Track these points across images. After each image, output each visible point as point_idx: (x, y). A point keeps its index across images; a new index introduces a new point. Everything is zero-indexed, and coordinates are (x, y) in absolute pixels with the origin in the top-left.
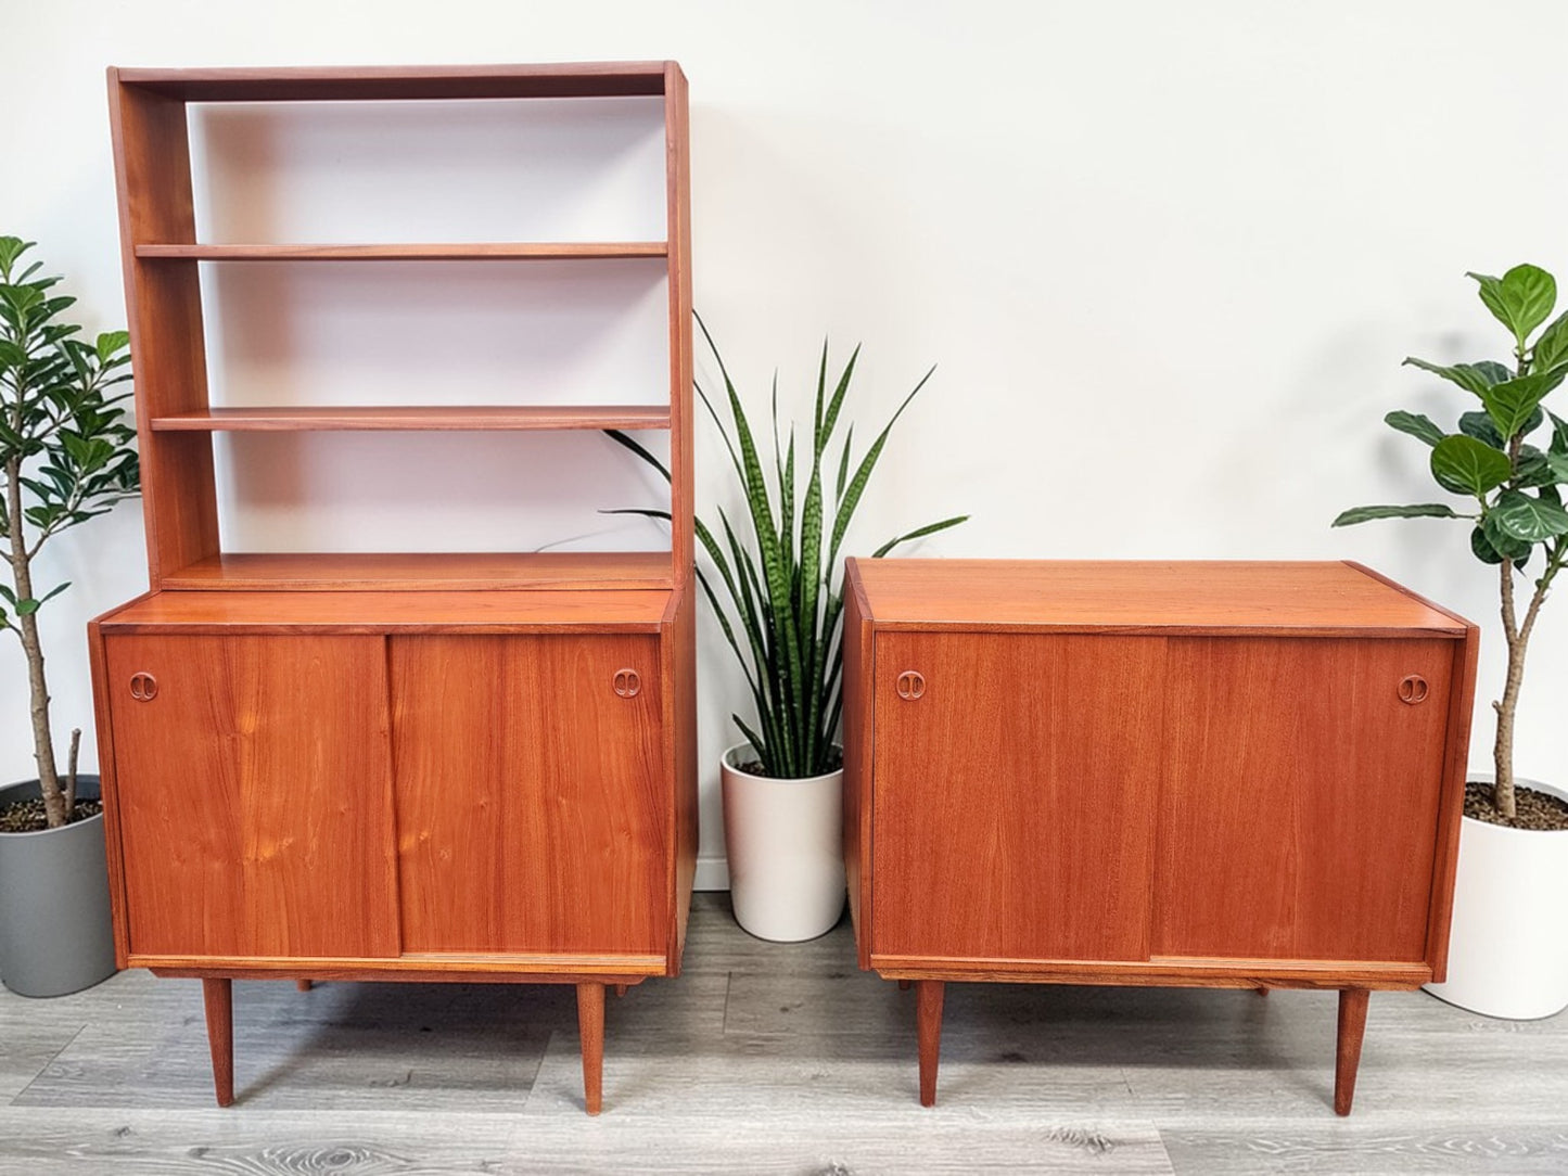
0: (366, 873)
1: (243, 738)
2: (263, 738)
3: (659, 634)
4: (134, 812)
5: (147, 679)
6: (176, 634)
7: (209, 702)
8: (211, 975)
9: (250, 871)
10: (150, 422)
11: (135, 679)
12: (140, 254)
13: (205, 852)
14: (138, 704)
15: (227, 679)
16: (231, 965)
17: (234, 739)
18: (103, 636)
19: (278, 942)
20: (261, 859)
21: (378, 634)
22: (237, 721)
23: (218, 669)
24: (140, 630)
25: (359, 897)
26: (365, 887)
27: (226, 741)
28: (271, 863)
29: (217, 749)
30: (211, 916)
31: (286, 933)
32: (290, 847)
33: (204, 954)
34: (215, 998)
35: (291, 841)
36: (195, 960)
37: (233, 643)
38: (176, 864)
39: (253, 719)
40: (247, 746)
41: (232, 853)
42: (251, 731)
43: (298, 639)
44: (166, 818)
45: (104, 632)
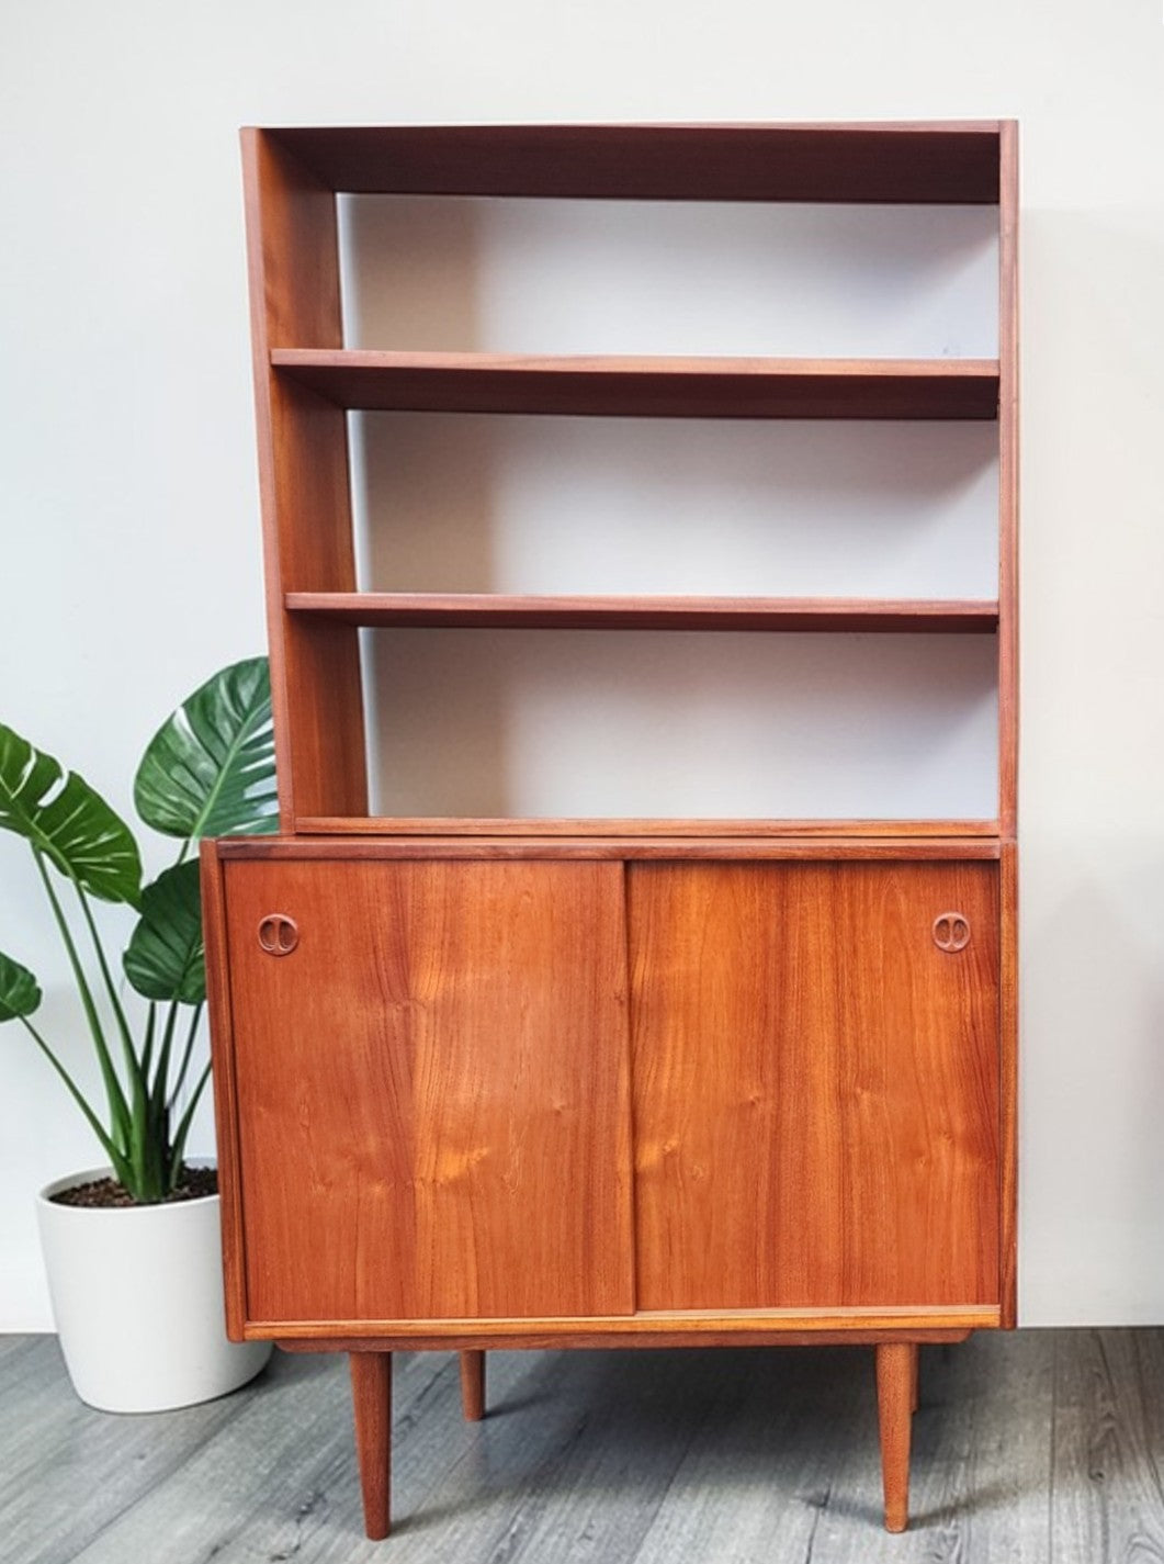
0: (589, 1197)
1: (418, 1006)
2: (449, 1010)
3: (998, 861)
4: (259, 1115)
5: (284, 924)
6: (326, 859)
7: (372, 956)
8: (365, 1347)
9: (424, 1197)
10: (285, 597)
11: (268, 924)
12: (276, 361)
13: (360, 1170)
14: (270, 960)
15: (399, 921)
16: (395, 1331)
17: (407, 1010)
18: (222, 861)
19: (462, 1298)
20: (441, 1179)
21: (615, 860)
22: (413, 982)
23: (386, 910)
24: (275, 854)
25: (579, 1229)
26: (588, 1214)
27: (395, 1013)
28: (455, 1185)
29: (382, 1024)
30: (367, 1264)
31: (473, 1286)
32: (483, 1162)
33: (356, 1318)
34: (368, 1382)
35: (485, 1152)
36: (343, 1326)
37: (409, 872)
38: (320, 1189)
39: (434, 981)
40: (424, 1020)
41: (399, 1171)
42: (431, 998)
43: (501, 866)
44: (306, 1123)
45: (223, 855)
